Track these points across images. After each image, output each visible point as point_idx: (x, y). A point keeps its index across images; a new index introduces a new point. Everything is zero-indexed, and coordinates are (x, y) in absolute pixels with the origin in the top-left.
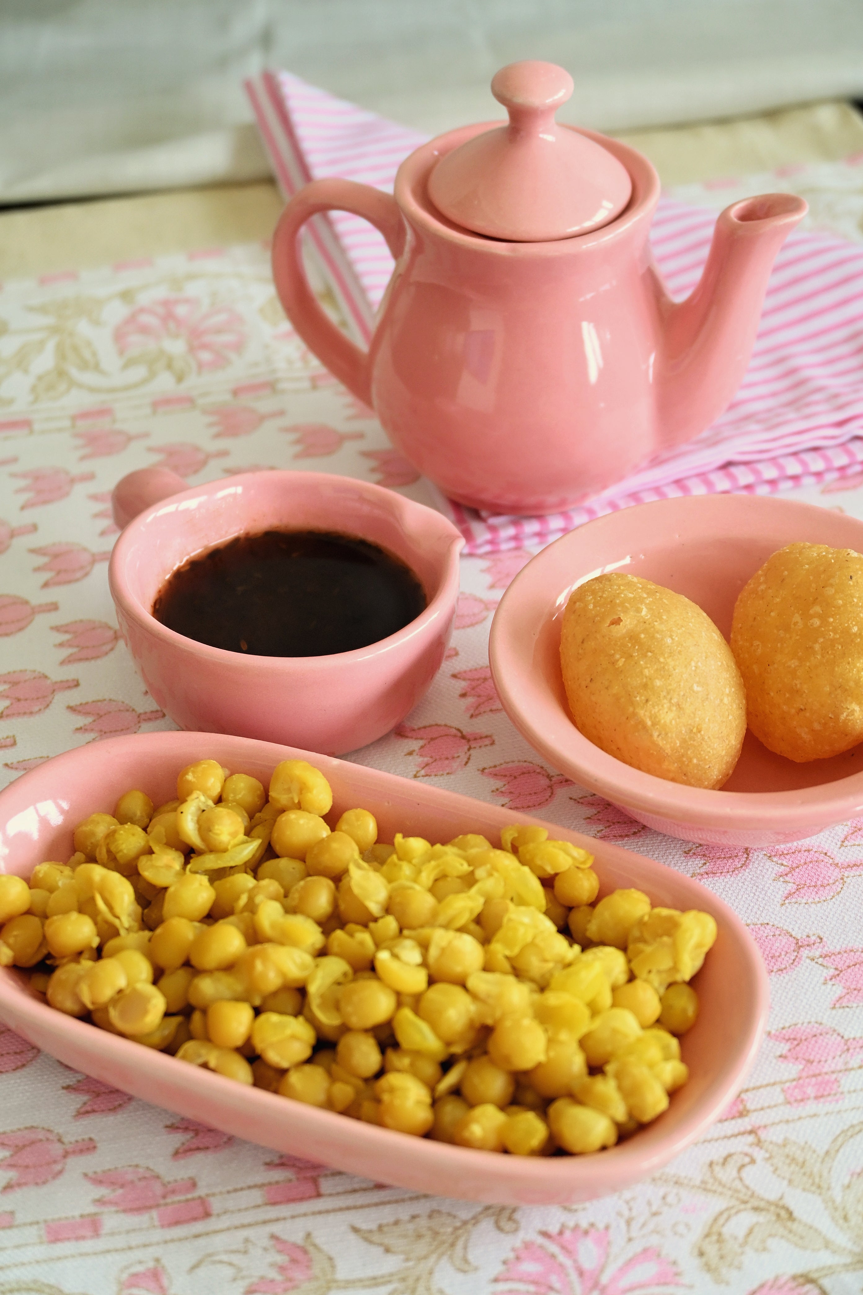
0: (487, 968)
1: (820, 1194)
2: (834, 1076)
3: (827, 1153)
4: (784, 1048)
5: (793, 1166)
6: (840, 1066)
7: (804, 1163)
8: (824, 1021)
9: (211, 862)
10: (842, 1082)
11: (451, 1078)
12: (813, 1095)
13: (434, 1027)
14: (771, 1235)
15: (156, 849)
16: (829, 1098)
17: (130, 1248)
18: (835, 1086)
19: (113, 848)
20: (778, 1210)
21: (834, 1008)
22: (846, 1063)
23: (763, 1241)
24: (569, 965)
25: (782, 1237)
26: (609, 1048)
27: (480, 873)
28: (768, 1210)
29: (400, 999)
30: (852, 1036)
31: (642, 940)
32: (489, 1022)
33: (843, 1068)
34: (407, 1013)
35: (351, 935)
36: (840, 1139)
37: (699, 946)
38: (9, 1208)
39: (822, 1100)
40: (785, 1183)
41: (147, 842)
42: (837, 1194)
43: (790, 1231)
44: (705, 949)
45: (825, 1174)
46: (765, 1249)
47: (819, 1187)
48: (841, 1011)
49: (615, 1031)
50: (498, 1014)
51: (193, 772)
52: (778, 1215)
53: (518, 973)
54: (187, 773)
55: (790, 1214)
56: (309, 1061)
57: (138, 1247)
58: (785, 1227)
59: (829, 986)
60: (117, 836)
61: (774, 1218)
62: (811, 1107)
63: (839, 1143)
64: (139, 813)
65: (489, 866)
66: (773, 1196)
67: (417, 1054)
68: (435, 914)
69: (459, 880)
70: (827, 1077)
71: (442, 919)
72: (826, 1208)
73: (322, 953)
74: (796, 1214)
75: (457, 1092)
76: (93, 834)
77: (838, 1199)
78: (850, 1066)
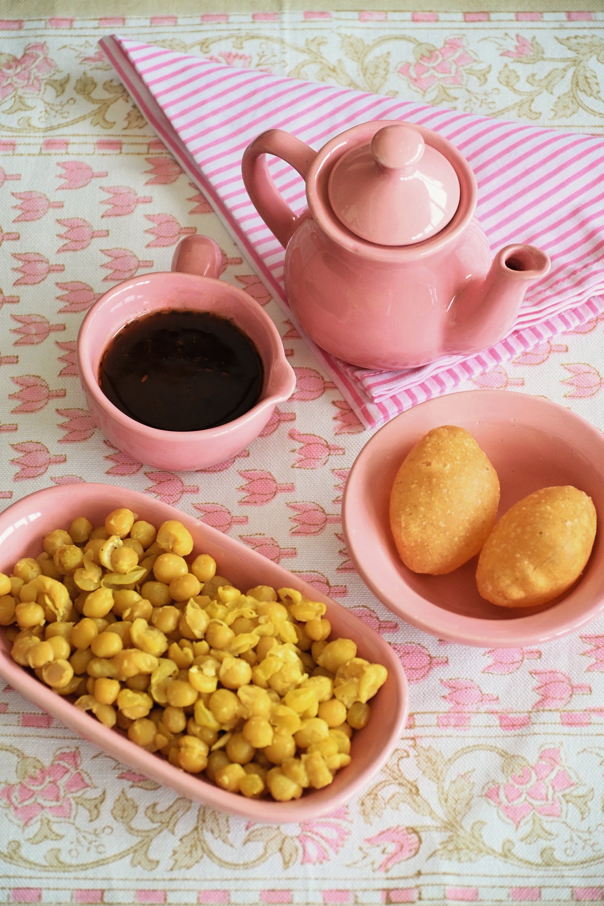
0: (252, 683)
1: (437, 783)
2: (469, 715)
3: (449, 760)
4: (447, 692)
5: (429, 763)
6: (474, 710)
7: (435, 763)
8: (475, 680)
9: (115, 580)
10: (472, 719)
11: (221, 743)
12: (453, 724)
13: (215, 715)
14: (403, 801)
15: (86, 566)
16: (461, 728)
17: (64, 738)
18: (467, 721)
19: (62, 560)
20: (411, 788)
21: (483, 672)
22: (478, 708)
23: (398, 804)
24: (298, 686)
25: (409, 804)
26: (309, 741)
27: (262, 620)
28: (406, 786)
29: (200, 695)
30: (487, 693)
31: (343, 676)
32: (245, 717)
33: (476, 711)
34: (201, 705)
35: (182, 647)
36: (459, 753)
37: (373, 686)
38: (5, 702)
39: (457, 728)
40: (421, 772)
41: (82, 559)
42: (446, 785)
43: (414, 801)
44: (379, 686)
45: (444, 772)
46: (397, 808)
47: (438, 779)
48: (487, 675)
49: (314, 732)
50: (251, 714)
51: (115, 520)
52: (411, 790)
53: (269, 687)
54: (111, 519)
55: (417, 790)
56: (148, 717)
57: (68, 738)
58: (412, 797)
59: (486, 657)
60: (65, 554)
61: (408, 792)
62: (450, 731)
63: (457, 755)
64: (83, 532)
65: (267, 616)
66: (411, 779)
67: (204, 727)
68: (230, 643)
69: (249, 621)
70: (464, 715)
71: (233, 647)
72: (438, 792)
73: (165, 655)
74: (420, 792)
75: (223, 749)
76: (54, 544)
77: (446, 788)
78: (480, 710)
